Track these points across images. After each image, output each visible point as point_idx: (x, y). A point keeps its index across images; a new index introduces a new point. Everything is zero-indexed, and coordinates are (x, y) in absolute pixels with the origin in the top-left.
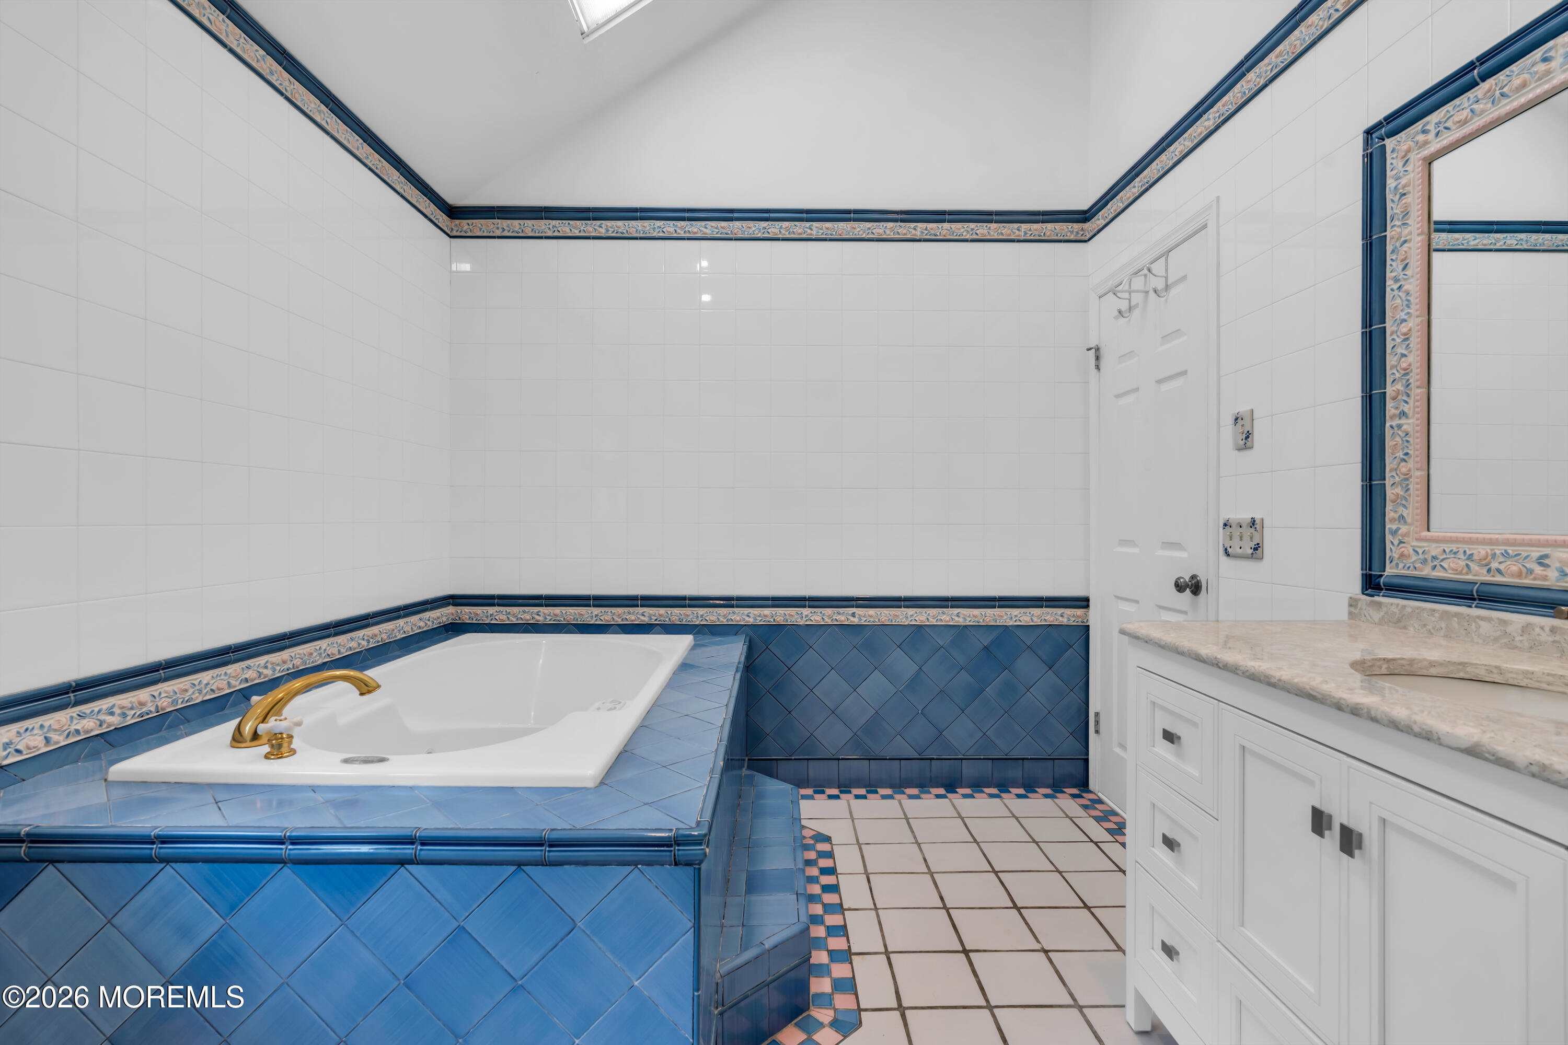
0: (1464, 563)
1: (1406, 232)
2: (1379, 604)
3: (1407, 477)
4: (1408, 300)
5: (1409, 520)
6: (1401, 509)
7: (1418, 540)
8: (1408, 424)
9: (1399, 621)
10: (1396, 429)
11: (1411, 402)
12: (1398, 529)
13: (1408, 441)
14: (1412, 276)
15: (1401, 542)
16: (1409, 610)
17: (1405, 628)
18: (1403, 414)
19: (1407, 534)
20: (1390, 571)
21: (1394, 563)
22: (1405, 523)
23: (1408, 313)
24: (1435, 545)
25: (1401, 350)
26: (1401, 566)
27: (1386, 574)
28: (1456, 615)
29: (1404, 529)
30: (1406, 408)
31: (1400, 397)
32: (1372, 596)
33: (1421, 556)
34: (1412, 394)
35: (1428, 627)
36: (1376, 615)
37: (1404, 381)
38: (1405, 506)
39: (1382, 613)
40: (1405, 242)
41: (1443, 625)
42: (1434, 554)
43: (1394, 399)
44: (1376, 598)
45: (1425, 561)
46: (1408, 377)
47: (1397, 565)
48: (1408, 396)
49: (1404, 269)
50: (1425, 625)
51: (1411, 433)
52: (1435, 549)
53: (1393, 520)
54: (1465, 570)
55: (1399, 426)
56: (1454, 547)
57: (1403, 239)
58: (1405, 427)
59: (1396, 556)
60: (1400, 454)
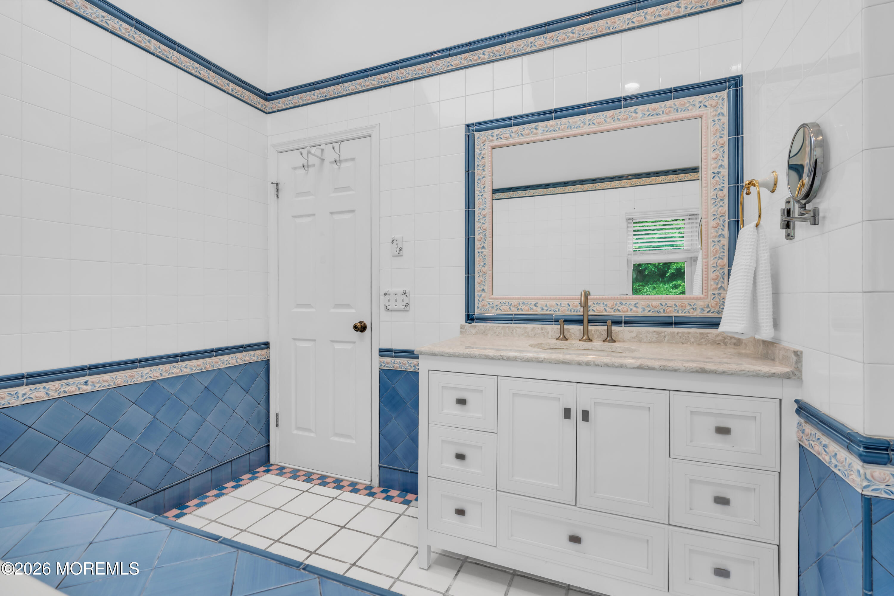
0: (508, 307)
1: (484, 173)
2: (475, 326)
3: (485, 273)
4: (485, 202)
5: (486, 291)
6: (482, 287)
7: (490, 299)
8: (486, 252)
9: (484, 332)
10: (480, 253)
11: (486, 242)
12: (481, 295)
13: (485, 259)
14: (487, 192)
15: (483, 300)
16: (488, 327)
17: (487, 335)
18: (483, 247)
19: (485, 297)
20: (477, 312)
21: (479, 309)
22: (485, 292)
23: (485, 207)
24: (496, 301)
25: (482, 221)
26: (483, 310)
27: (475, 313)
28: (508, 327)
29: (484, 295)
30: (485, 245)
31: (482, 240)
32: (471, 323)
33: (491, 305)
34: (487, 240)
35: (496, 333)
36: (473, 331)
37: (484, 234)
38: (484, 285)
39: (476, 330)
40: (484, 177)
41: (503, 332)
42: (496, 304)
43: (479, 241)
44: (473, 324)
45: (493, 307)
46: (485, 233)
47: (481, 309)
48: (485, 240)
49: (484, 188)
50: (495, 333)
51: (487, 256)
52: (497, 302)
53: (479, 291)
54: (509, 309)
55: (482, 252)
56: (504, 301)
57: (483, 176)
58: (484, 253)
59: (480, 306)
60: (482, 264)
